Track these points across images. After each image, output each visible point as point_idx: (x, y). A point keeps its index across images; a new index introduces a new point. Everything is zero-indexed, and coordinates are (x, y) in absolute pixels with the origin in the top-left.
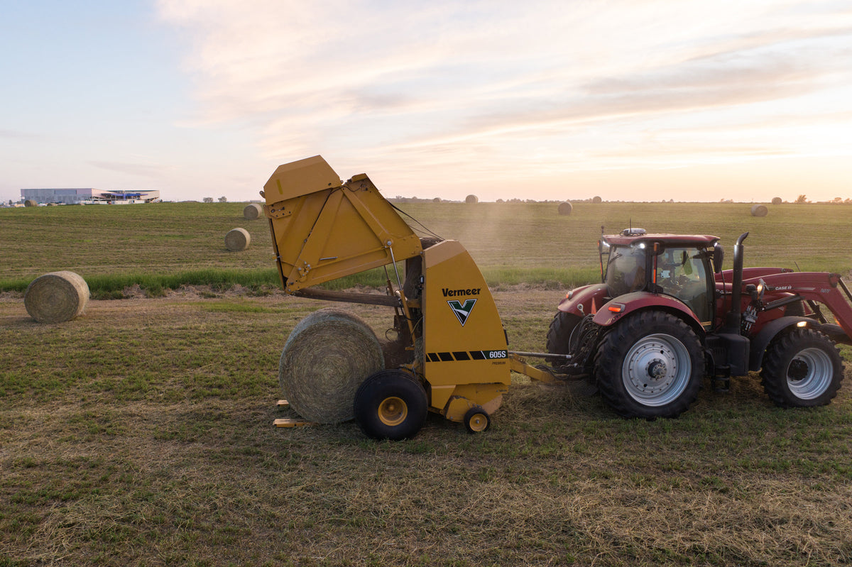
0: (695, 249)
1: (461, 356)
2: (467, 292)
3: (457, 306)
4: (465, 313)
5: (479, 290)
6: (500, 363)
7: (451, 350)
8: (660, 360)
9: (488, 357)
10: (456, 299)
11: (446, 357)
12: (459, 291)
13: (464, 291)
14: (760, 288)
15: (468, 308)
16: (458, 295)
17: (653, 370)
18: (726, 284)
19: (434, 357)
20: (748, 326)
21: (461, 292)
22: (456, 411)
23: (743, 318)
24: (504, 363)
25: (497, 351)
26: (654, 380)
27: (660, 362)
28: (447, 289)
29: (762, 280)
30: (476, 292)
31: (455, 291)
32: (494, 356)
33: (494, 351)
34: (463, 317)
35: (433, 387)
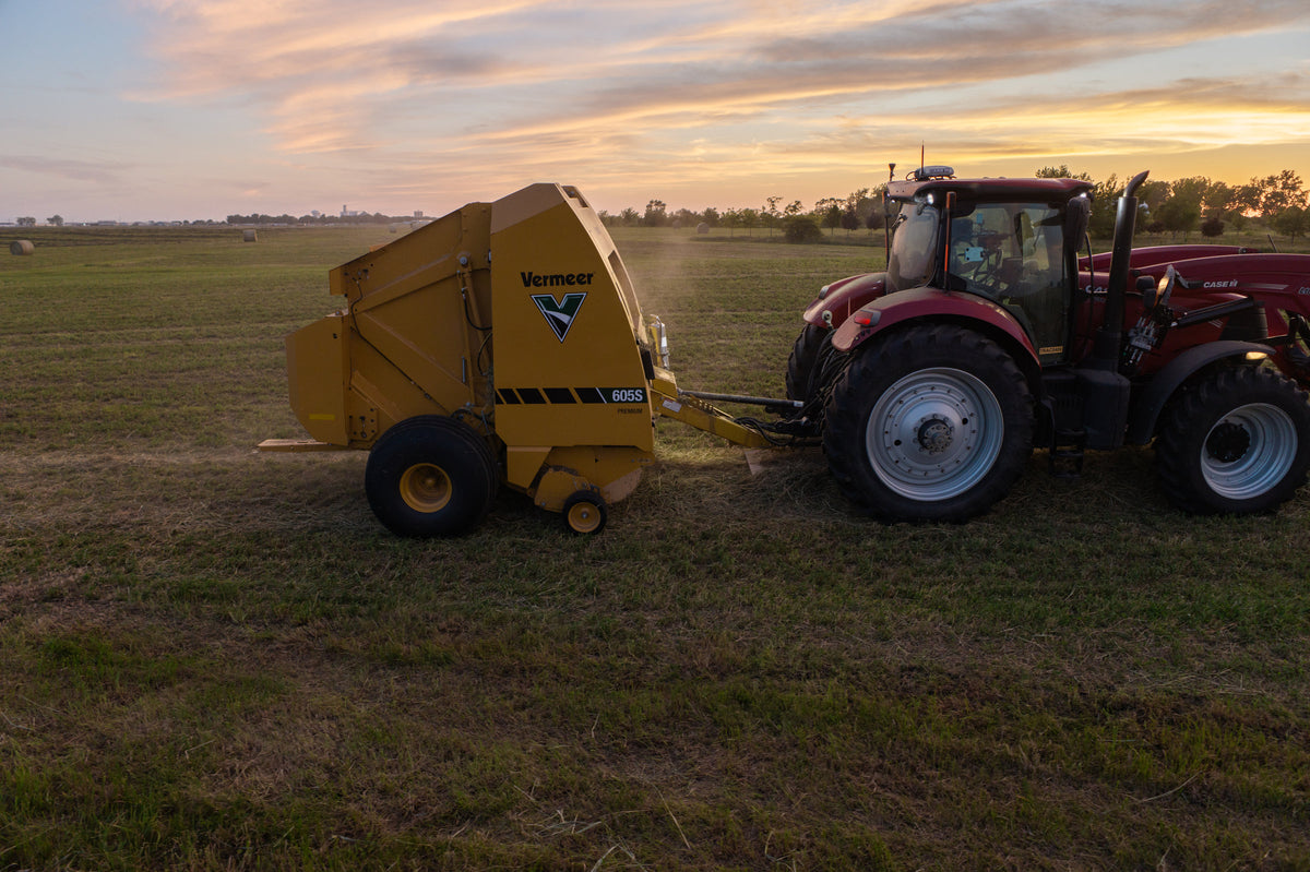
0: (1045, 205)
1: (560, 396)
2: (569, 280)
3: (550, 305)
4: (565, 318)
5: (590, 276)
6: (631, 411)
7: (540, 385)
8: (946, 419)
9: (610, 400)
10: (547, 291)
11: (531, 396)
12: (552, 277)
13: (562, 277)
14: (1163, 283)
15: (570, 308)
16: (552, 284)
17: (929, 435)
18: (1096, 274)
19: (509, 396)
20: (1136, 358)
21: (556, 279)
22: (552, 492)
23: (1126, 339)
24: (640, 411)
25: (627, 389)
26: (926, 452)
27: (944, 421)
28: (530, 274)
29: (1170, 268)
30: (583, 279)
31: (545, 278)
32: (620, 397)
33: (620, 389)
34: (562, 326)
35: (509, 449)
